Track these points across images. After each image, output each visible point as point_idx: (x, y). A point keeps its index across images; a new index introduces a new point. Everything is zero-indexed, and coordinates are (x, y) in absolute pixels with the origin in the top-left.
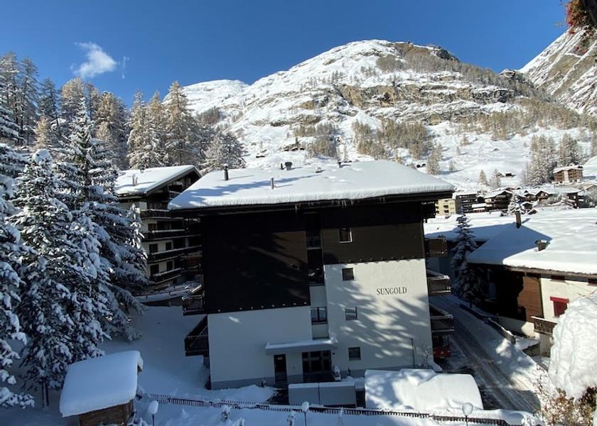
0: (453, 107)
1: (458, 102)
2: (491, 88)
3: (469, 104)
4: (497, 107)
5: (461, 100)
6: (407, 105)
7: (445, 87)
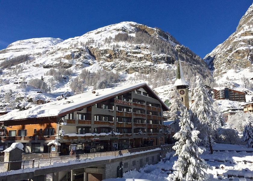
0: (140, 64)
1: (143, 62)
2: (162, 55)
3: (148, 63)
4: (163, 66)
5: (146, 61)
6: (119, 61)
7: (140, 53)
